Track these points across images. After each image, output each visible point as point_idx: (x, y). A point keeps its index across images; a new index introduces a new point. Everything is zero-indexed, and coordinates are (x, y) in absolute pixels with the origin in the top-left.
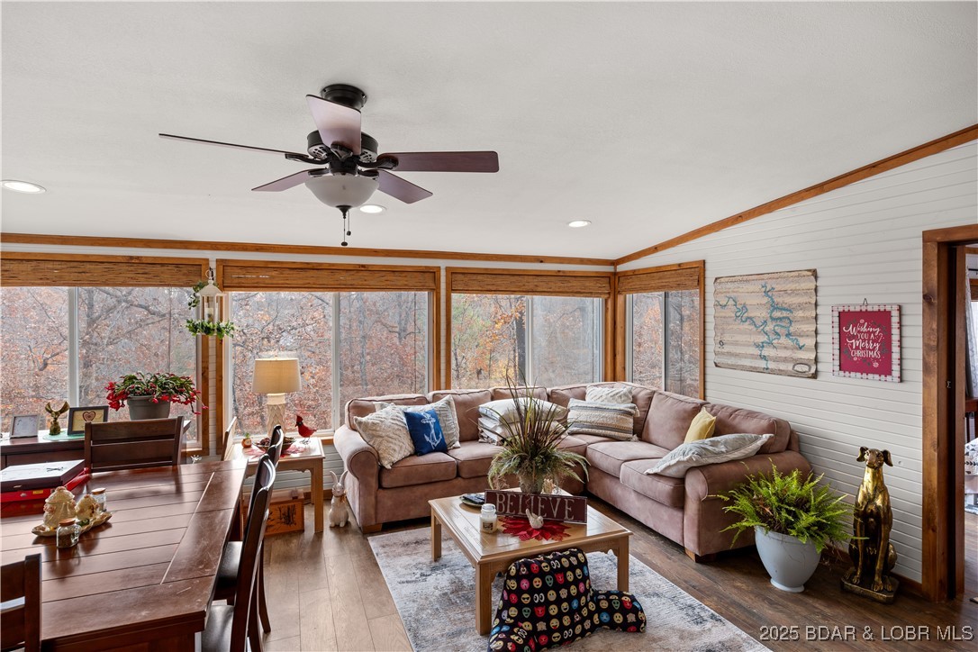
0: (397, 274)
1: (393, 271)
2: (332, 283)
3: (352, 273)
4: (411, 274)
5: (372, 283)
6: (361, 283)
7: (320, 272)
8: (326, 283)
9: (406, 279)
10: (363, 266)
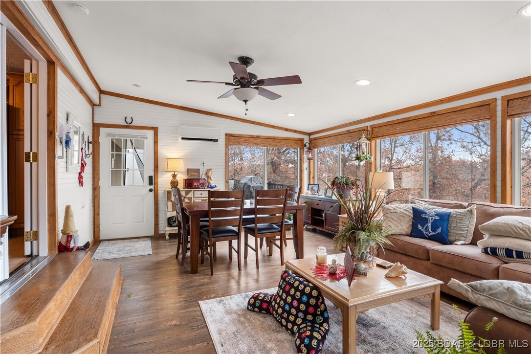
0: (458, 113)
1: (455, 111)
2: (416, 127)
3: (428, 118)
4: (469, 110)
5: (439, 123)
6: (432, 124)
7: (410, 122)
8: (412, 128)
9: (465, 115)
10: (434, 113)
